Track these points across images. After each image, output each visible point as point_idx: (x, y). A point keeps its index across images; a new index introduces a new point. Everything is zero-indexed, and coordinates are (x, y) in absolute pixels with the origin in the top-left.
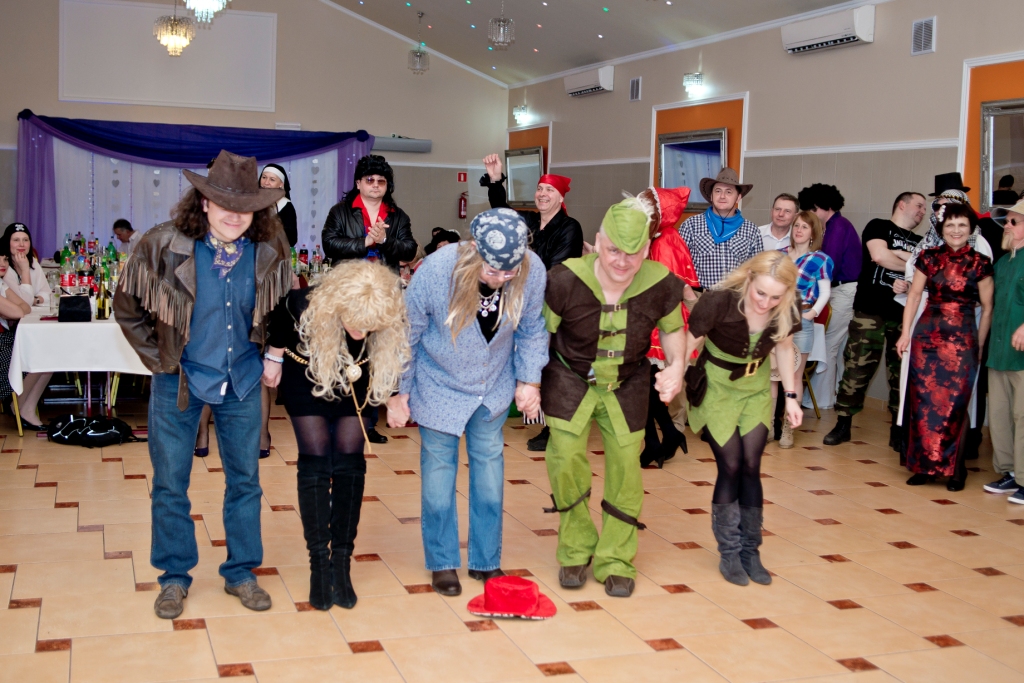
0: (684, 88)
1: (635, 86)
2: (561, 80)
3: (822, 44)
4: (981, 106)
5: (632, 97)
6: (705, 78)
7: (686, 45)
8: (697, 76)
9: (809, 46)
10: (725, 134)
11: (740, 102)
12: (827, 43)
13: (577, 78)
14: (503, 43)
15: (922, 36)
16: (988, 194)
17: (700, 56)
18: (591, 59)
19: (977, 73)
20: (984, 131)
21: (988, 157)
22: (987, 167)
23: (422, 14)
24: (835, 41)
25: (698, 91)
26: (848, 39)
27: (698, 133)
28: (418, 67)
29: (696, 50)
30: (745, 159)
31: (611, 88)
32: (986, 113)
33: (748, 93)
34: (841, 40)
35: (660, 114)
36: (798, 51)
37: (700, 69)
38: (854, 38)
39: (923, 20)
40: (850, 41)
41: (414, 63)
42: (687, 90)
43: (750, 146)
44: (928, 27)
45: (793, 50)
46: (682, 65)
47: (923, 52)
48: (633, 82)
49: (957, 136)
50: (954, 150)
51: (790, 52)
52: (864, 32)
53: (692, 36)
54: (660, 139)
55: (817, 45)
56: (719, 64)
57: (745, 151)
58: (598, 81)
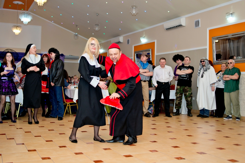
0: (141, 40)
1: (128, 41)
2: (110, 41)
3: (173, 27)
4: (212, 38)
5: (128, 43)
6: (145, 38)
7: (140, 30)
8: (144, 37)
9: (170, 28)
10: (151, 50)
11: (154, 42)
12: (175, 27)
13: (114, 40)
14: (97, 30)
15: (197, 24)
16: (215, 58)
17: (144, 33)
18: (118, 35)
19: (210, 31)
20: (213, 44)
21: (214, 50)
22: (214, 52)
23: (77, 26)
24: (176, 26)
25: (144, 41)
26: (180, 25)
27: (144, 50)
28: (76, 38)
29: (142, 32)
30: (156, 56)
31: (122, 42)
32: (213, 40)
33: (156, 40)
34: (178, 26)
35: (135, 47)
36: (168, 29)
37: (144, 36)
38: (181, 25)
39: (197, 20)
40: (180, 26)
41: (75, 37)
42: (141, 41)
43: (157, 52)
44: (198, 21)
45: (167, 29)
46: (140, 35)
47: (197, 27)
48: (128, 40)
49: (207, 46)
50: (206, 49)
51: (166, 29)
52: (183, 24)
53: (142, 28)
54: (135, 53)
55: (172, 27)
56: (149, 34)
57: (156, 54)
58: (119, 40)
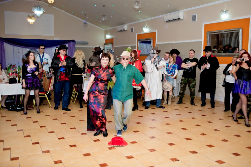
1: (132, 29)
2: (116, 28)
4: (206, 33)
5: (132, 32)
7: (143, 20)
8: (146, 27)
9: (170, 20)
10: (152, 39)
11: (155, 32)
12: (174, 20)
13: (119, 28)
14: (104, 20)
15: (194, 18)
17: (146, 23)
18: (123, 24)
19: (206, 26)
20: (207, 38)
21: (208, 43)
23: (86, 14)
24: (175, 19)
25: (146, 30)
26: (178, 19)
27: (146, 39)
29: (145, 22)
30: (157, 44)
31: (127, 30)
32: (208, 34)
33: (157, 30)
34: (177, 19)
35: (138, 35)
36: (167, 21)
37: (146, 25)
40: (179, 19)
41: (84, 25)
42: (144, 30)
43: (158, 42)
44: (195, 16)
45: (166, 21)
46: (142, 25)
47: (194, 21)
49: (202, 39)
50: (201, 42)
52: (181, 18)
53: (145, 19)
54: (138, 41)
56: (151, 24)
57: (157, 43)
58: (124, 28)
